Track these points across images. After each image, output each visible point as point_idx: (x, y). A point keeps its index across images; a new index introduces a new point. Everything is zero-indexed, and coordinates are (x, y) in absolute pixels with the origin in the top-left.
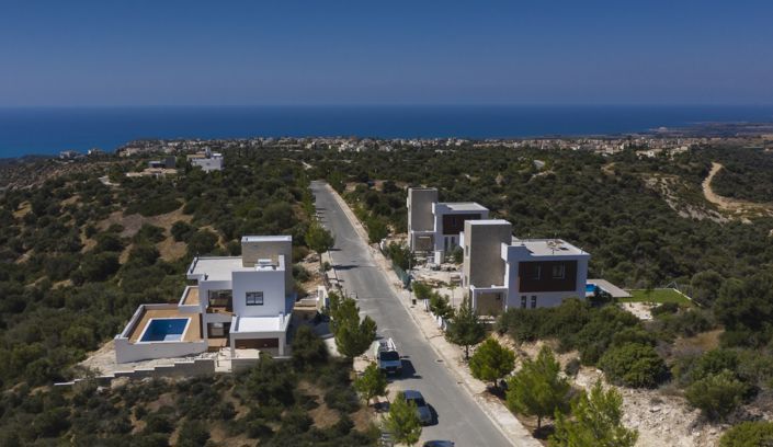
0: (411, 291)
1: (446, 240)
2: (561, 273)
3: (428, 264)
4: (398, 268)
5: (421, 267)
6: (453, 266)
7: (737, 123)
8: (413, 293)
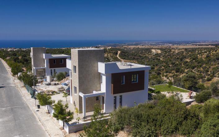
0: (35, 99)
1: (51, 70)
2: (135, 79)
3: (44, 83)
4: (27, 85)
5: (40, 84)
6: (57, 82)
8: (37, 101)
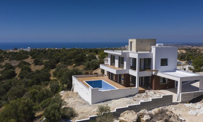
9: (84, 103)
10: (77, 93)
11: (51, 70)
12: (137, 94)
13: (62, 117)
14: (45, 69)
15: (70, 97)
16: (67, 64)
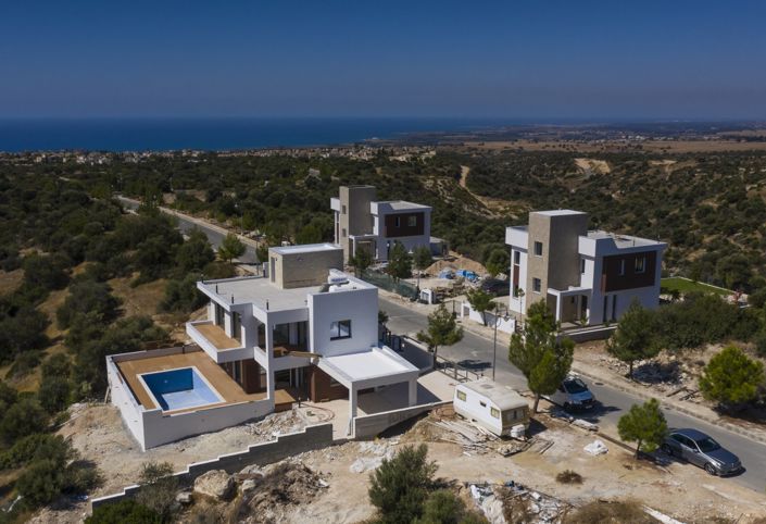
7: (437, 133)
9: (128, 445)
10: (118, 412)
11: (52, 293)
12: (268, 414)
13: (63, 491)
14: (29, 289)
15: (96, 426)
16: (111, 271)
